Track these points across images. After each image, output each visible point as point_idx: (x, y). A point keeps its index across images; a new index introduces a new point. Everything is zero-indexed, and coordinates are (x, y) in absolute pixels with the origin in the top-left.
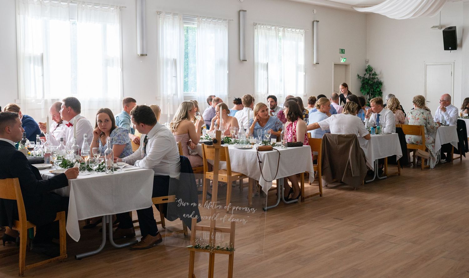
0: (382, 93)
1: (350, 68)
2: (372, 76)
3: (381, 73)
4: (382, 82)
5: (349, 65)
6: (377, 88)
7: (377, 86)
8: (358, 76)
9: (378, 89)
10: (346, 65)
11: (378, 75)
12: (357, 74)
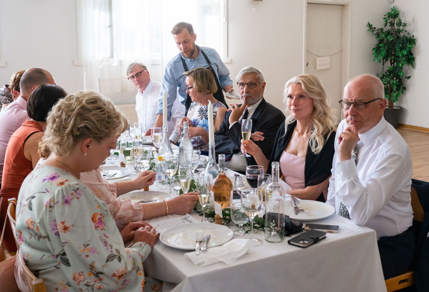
0: (414, 59)
1: (349, 11)
2: (396, 27)
3: (414, 21)
4: (415, 38)
5: (348, 5)
6: (402, 49)
7: (401, 46)
8: (370, 26)
9: (404, 52)
10: (343, 5)
11: (410, 26)
12: (367, 23)
